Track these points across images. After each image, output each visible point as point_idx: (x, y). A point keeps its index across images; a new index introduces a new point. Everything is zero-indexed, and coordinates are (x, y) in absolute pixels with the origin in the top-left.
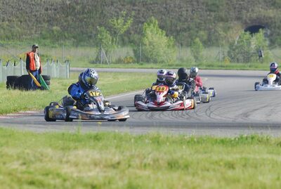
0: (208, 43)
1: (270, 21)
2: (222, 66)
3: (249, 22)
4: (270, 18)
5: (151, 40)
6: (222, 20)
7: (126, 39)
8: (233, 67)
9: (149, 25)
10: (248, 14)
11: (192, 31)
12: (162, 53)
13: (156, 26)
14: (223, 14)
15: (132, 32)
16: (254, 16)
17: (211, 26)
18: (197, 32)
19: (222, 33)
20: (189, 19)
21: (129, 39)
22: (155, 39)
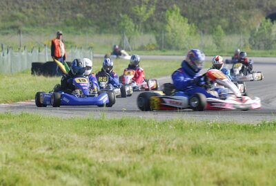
0: (231, 29)
3: (270, 10)
5: (173, 27)
6: (243, 7)
7: (148, 27)
8: (254, 54)
9: (171, 12)
10: (269, 2)
11: (213, 19)
12: (184, 40)
13: (178, 13)
14: (244, 1)
15: (155, 19)
16: (275, 4)
17: (232, 14)
18: (219, 19)
19: (243, 21)
20: (211, 7)
21: (152, 25)
22: (177, 27)
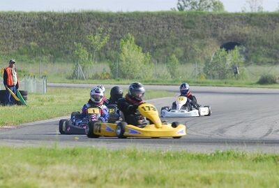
0: (184, 59)
1: (245, 38)
2: (197, 83)
3: (225, 39)
4: (246, 35)
5: (127, 57)
6: (197, 36)
7: (103, 56)
8: (209, 83)
9: (125, 41)
10: (224, 31)
11: (168, 48)
12: (138, 69)
13: (133, 42)
14: (199, 31)
15: (109, 48)
16: (230, 33)
17: (187, 43)
18: (173, 48)
19: (198, 50)
20: (166, 36)
21: (106, 55)
22: (132, 56)
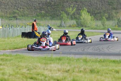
0: (109, 19)
2: (114, 29)
5: (84, 17)
6: (115, 9)
7: (73, 17)
8: (119, 29)
9: (83, 11)
11: (101, 14)
12: (88, 23)
13: (86, 11)
14: (115, 6)
15: (76, 14)
17: (110, 12)
18: (104, 14)
19: (115, 15)
20: (100, 9)
21: (74, 17)
22: (86, 17)
